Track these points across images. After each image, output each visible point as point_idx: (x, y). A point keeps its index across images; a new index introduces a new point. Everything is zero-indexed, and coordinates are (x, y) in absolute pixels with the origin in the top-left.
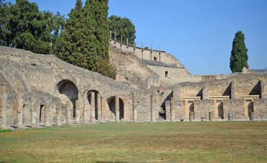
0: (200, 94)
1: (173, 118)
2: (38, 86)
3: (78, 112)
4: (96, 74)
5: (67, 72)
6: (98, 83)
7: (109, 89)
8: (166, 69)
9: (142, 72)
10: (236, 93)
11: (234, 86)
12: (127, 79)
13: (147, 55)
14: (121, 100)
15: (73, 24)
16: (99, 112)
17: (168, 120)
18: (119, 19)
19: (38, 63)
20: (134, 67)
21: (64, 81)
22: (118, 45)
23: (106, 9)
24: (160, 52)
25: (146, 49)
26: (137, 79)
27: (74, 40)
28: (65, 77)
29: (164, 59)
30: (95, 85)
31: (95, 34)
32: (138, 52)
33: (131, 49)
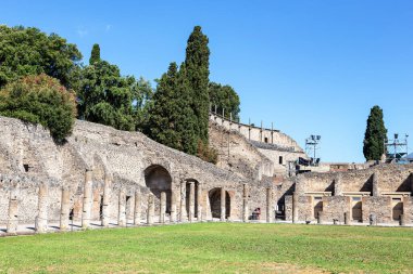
0: (331, 189)
1: (296, 218)
2: (122, 172)
3: (174, 207)
4: (194, 158)
5: (158, 155)
6: (197, 171)
7: (211, 177)
8: (281, 154)
9: (250, 156)
10: (379, 189)
11: (376, 179)
12: (230, 165)
13: (255, 135)
14: (227, 194)
15: (165, 94)
16: (200, 208)
17: (288, 221)
18: (219, 87)
19: (121, 142)
20: (240, 151)
21: (153, 165)
22: (219, 121)
23: (207, 74)
24: (272, 131)
25: (253, 126)
26: (244, 166)
27: (166, 113)
28: (155, 162)
29: (278, 140)
30: (193, 173)
31: (192, 106)
32: (244, 131)
33: (235, 127)
